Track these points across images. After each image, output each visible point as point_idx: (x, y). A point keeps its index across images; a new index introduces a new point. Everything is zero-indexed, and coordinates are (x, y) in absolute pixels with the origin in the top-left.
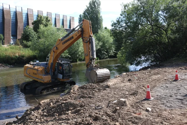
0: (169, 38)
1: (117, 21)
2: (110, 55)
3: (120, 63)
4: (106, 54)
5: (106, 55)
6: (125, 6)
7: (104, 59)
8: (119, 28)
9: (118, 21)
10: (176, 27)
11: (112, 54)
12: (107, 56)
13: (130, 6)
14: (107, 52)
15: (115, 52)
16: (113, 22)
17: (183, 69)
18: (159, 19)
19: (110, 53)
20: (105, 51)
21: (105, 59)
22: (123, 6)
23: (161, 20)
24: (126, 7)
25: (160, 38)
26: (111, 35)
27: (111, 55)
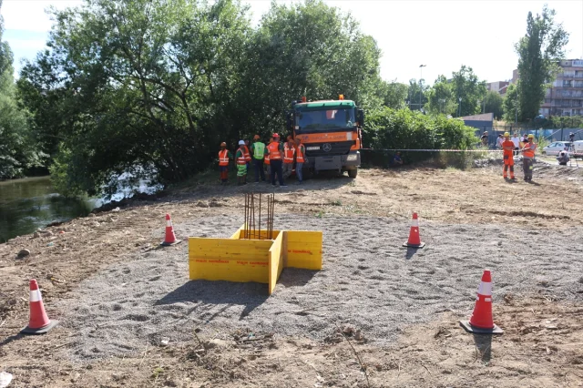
0: (192, 118)
1: (39, 62)
2: (29, 165)
3: (56, 191)
4: (17, 163)
5: (16, 167)
6: (62, 17)
7: (9, 178)
8: (48, 82)
9: (43, 63)
10: (211, 88)
11: (38, 164)
12: (20, 170)
13: (79, 19)
14: (18, 157)
15: (48, 156)
16: (25, 64)
17: (204, 206)
18: (165, 63)
19: (28, 161)
20: (11, 155)
21: (14, 178)
22: (55, 17)
23: (172, 67)
24: (65, 21)
25: (168, 117)
26: (19, 105)
27: (33, 166)
